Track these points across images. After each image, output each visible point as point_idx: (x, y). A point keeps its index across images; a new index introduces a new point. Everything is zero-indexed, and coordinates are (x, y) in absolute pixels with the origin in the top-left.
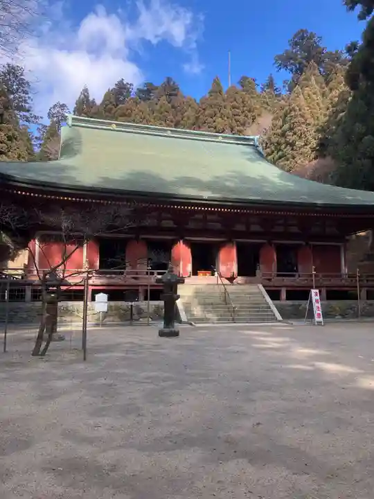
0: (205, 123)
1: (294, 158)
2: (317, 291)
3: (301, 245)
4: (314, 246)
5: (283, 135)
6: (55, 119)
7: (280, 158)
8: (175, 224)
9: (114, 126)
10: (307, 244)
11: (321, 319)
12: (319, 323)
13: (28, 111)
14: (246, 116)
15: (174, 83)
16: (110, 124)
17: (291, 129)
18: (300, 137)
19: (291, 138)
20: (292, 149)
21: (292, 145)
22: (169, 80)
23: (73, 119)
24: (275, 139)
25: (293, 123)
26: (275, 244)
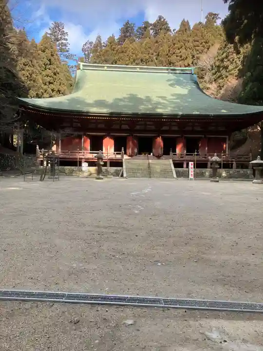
0: (174, 53)
1: (227, 77)
2: (193, 163)
3: (201, 137)
4: (210, 138)
5: (222, 61)
6: (86, 53)
7: (219, 77)
8: (129, 127)
9: (106, 68)
10: (205, 137)
11: (193, 177)
12: (191, 179)
13: (68, 51)
14: (204, 46)
15: (164, 20)
16: (104, 67)
17: (227, 57)
18: (232, 63)
19: (225, 64)
20: (226, 71)
21: (226, 68)
22: (160, 18)
23: (83, 65)
24: (217, 64)
25: (228, 53)
26: (185, 137)
